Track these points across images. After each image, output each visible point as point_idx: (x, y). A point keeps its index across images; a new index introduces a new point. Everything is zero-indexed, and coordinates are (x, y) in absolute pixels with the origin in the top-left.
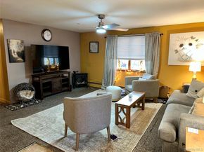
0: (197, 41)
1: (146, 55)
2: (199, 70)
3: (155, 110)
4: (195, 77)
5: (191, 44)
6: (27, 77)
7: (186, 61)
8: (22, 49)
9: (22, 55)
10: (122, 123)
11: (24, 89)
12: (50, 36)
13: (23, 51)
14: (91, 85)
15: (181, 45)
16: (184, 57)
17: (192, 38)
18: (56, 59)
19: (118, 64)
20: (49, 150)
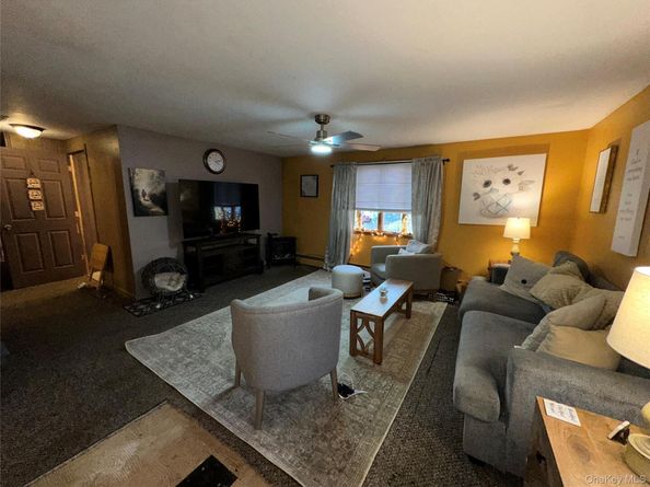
0: (520, 174)
1: (414, 204)
2: (527, 235)
3: (432, 317)
4: (515, 249)
5: (507, 182)
6: (171, 247)
7: (496, 216)
8: (161, 187)
9: (160, 200)
10: (365, 353)
11: (163, 270)
12: (221, 164)
13: (164, 194)
14: (303, 261)
15: (487, 184)
16: (493, 209)
17: (511, 168)
18: (238, 209)
19: (356, 219)
20: (195, 422)
